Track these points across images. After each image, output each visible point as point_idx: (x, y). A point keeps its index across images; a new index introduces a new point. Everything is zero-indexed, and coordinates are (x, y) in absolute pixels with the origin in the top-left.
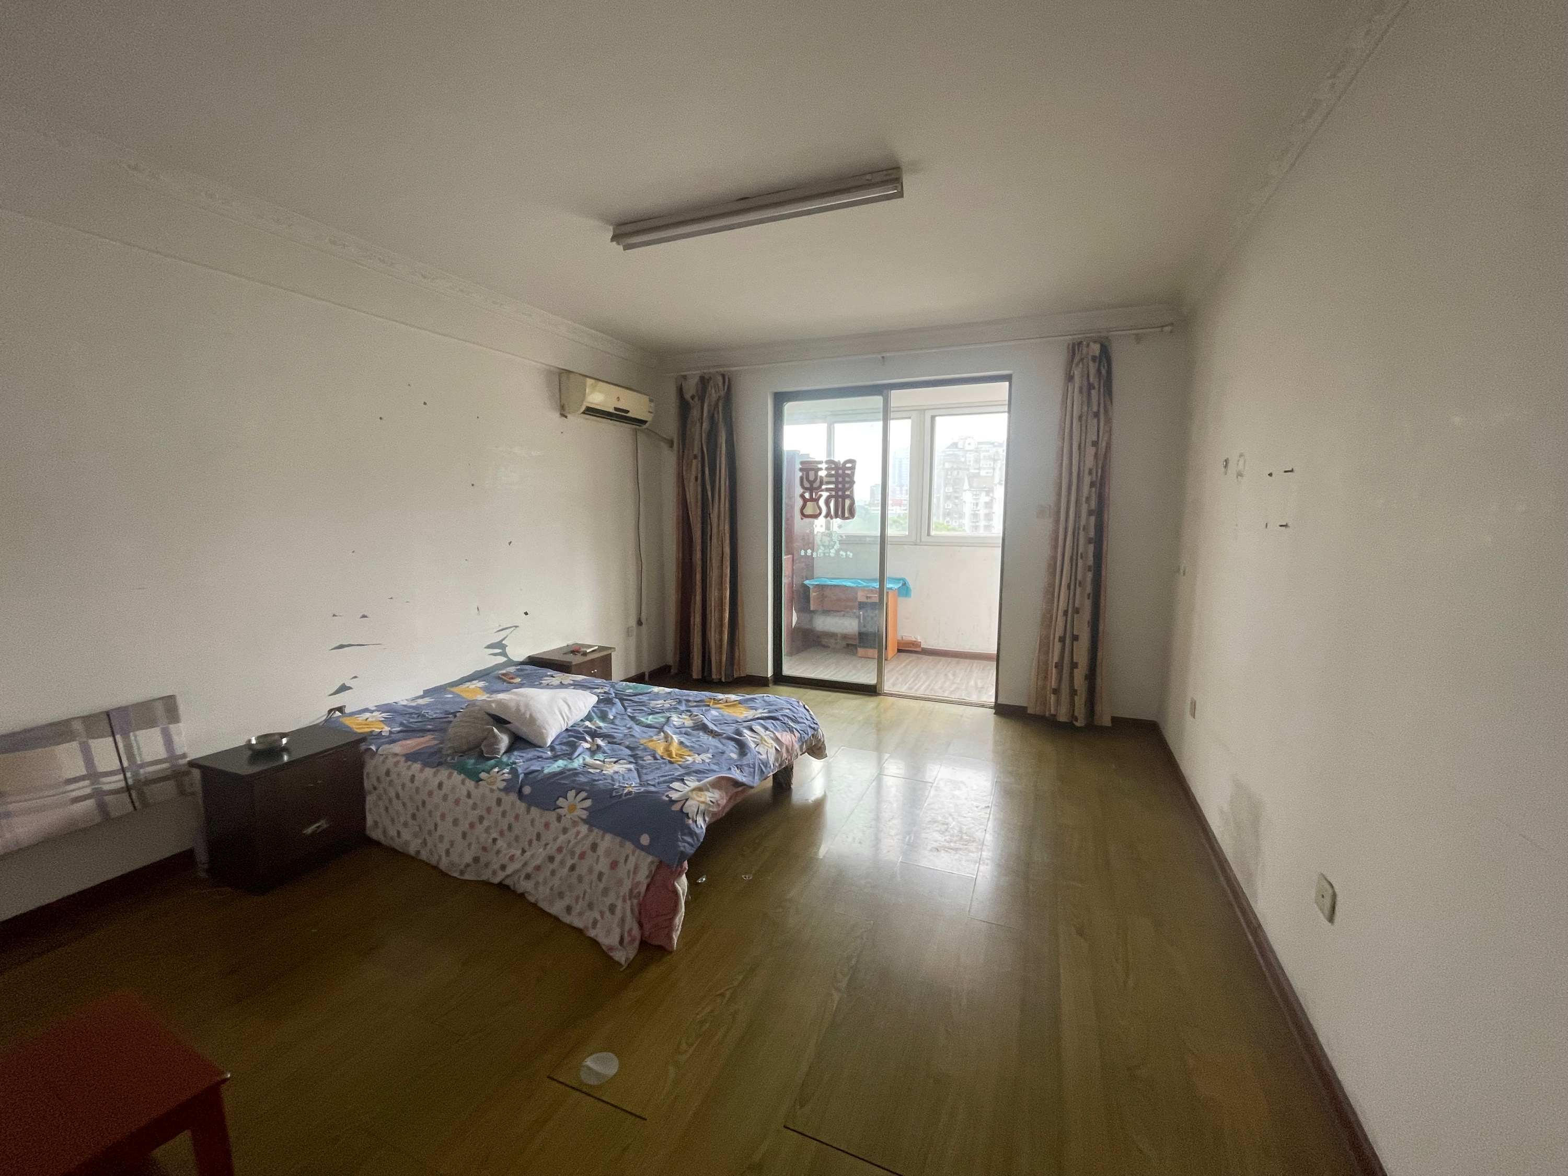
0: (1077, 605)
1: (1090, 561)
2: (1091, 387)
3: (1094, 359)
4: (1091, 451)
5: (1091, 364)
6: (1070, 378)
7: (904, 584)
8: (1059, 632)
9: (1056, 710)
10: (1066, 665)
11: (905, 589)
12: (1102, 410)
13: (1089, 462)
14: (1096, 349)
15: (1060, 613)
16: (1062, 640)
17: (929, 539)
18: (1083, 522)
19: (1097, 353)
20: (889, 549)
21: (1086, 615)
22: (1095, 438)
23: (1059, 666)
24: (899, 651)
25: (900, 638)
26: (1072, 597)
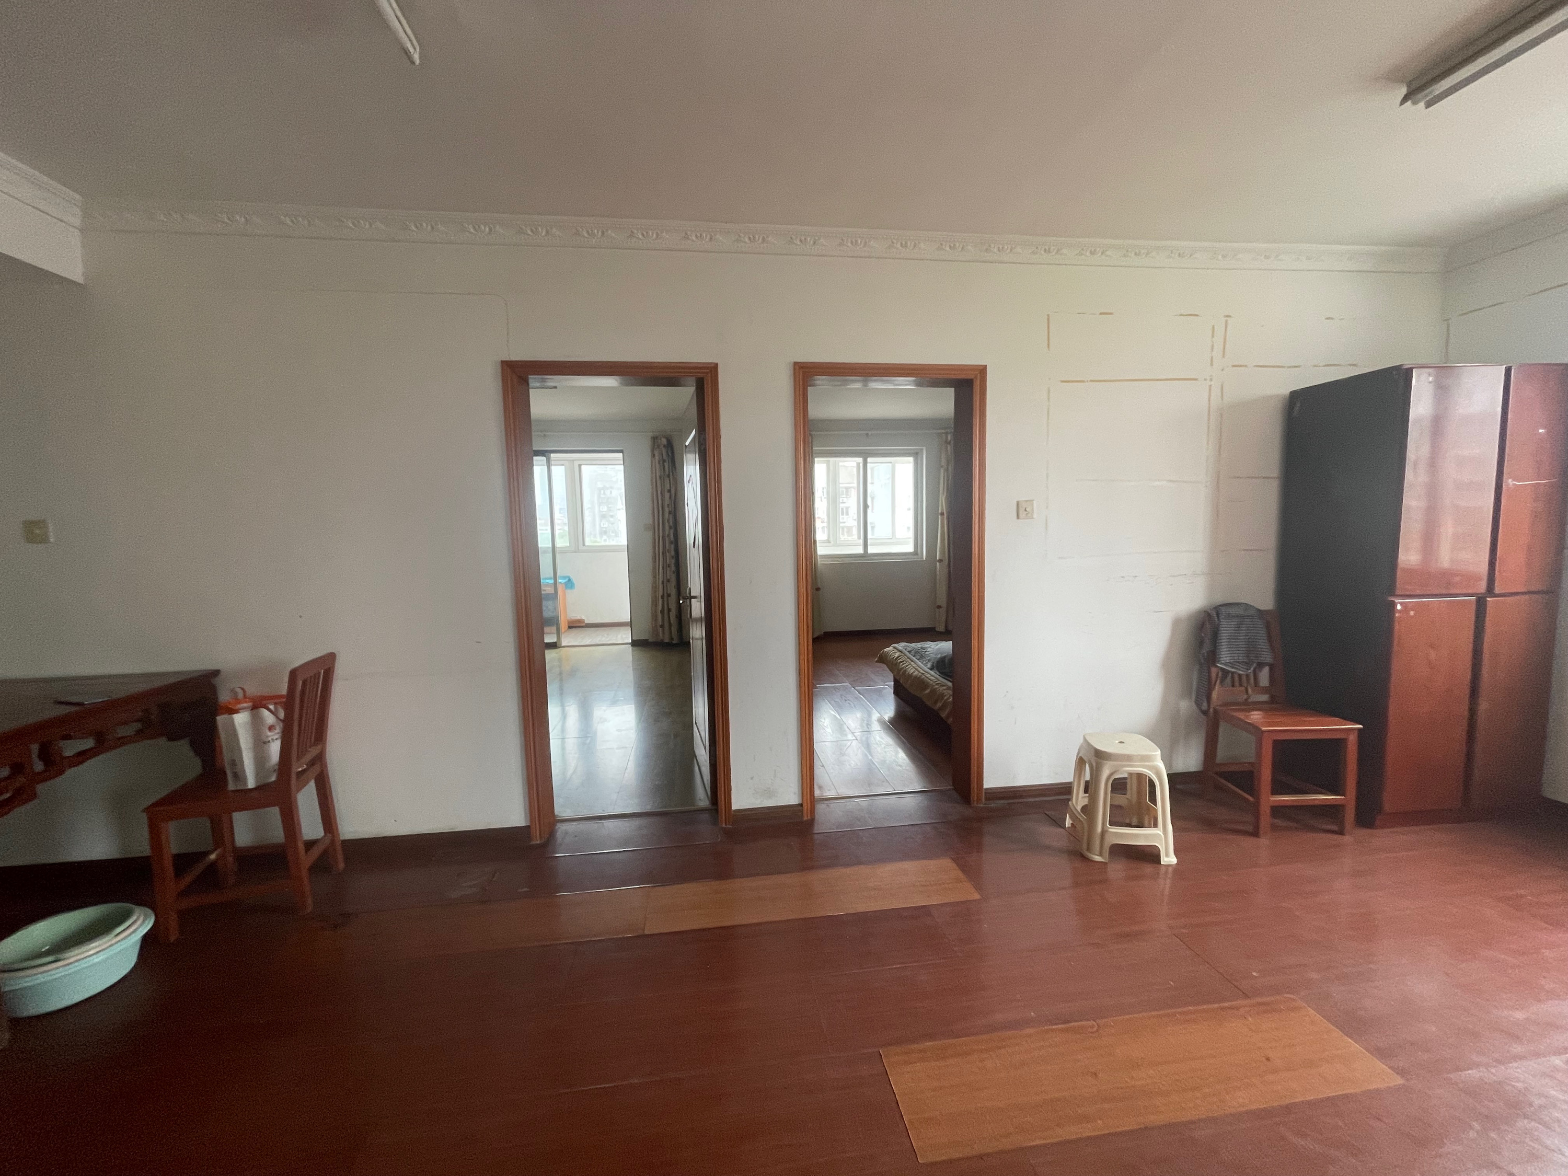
0: (668, 577)
1: (673, 553)
2: (664, 461)
3: (664, 446)
4: (667, 495)
5: (663, 449)
6: (654, 456)
7: (569, 580)
8: (661, 594)
9: (663, 636)
10: (665, 611)
11: (570, 583)
12: (671, 474)
13: (667, 501)
14: (664, 441)
15: (660, 582)
16: (662, 597)
17: (584, 548)
18: (667, 533)
19: (666, 443)
20: (558, 556)
21: (673, 582)
22: (669, 488)
23: (662, 612)
24: (570, 627)
25: (568, 619)
26: (664, 573)
